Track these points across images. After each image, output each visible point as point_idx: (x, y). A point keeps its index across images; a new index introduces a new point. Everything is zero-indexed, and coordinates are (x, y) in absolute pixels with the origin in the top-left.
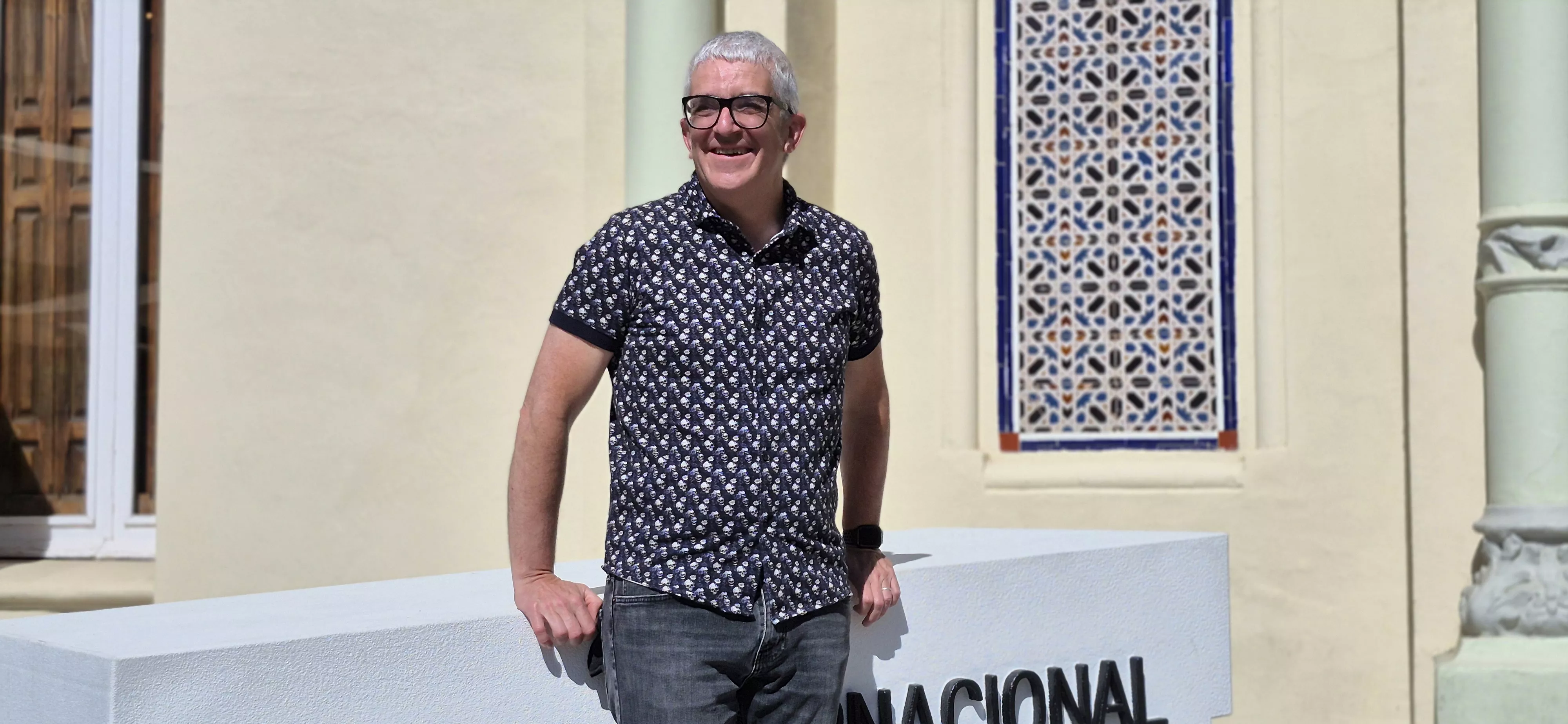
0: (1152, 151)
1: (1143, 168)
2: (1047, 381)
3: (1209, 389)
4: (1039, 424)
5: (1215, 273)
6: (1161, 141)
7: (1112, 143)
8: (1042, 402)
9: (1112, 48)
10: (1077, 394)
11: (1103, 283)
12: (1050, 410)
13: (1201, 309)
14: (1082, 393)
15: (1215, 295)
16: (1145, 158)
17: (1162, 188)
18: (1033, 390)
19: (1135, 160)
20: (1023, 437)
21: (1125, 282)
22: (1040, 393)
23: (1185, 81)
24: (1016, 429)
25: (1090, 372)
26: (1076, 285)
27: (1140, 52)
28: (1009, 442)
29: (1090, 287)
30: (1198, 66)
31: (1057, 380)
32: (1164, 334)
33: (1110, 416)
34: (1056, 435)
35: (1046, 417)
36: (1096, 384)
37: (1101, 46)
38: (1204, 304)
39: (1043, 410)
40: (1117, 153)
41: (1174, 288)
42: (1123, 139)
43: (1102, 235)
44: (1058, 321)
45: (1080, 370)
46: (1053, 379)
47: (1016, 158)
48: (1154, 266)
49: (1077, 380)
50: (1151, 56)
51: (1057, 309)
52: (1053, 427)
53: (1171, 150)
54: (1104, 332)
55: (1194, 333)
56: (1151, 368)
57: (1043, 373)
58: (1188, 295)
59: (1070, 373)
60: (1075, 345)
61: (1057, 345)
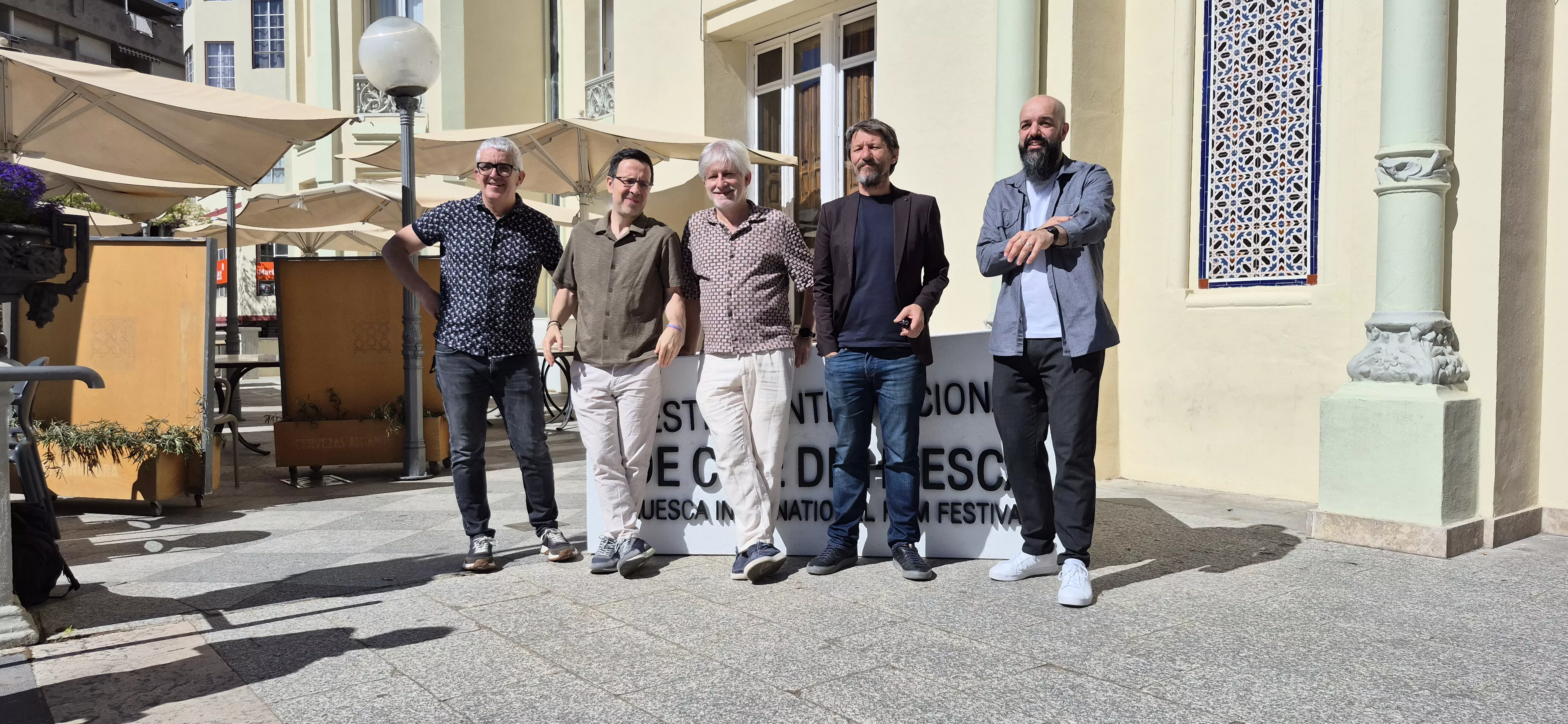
0: (1278, 127)
1: (1274, 136)
2: (1223, 252)
3: (1303, 253)
4: (1218, 274)
5: (1308, 190)
6: (1284, 121)
7: (1259, 124)
8: (1220, 263)
9: (1260, 73)
10: (1237, 258)
11: (1252, 199)
12: (1223, 267)
13: (1301, 210)
14: (1240, 257)
15: (1308, 202)
16: (1275, 131)
17: (1283, 146)
18: (1216, 257)
19: (1270, 133)
20: (1210, 281)
21: (1263, 197)
22: (1219, 258)
23: (1297, 87)
24: (1207, 277)
25: (1244, 246)
26: (1238, 201)
27: (1274, 73)
28: (1204, 284)
29: (1246, 202)
30: (1304, 78)
31: (1227, 251)
32: (1281, 224)
33: (1252, 269)
34: (1226, 279)
35: (1222, 270)
36: (1246, 252)
37: (1254, 72)
38: (1303, 207)
39: (1220, 266)
40: (1261, 129)
41: (1288, 200)
42: (1264, 121)
43: (1252, 174)
44: (1229, 221)
45: (1239, 245)
46: (1225, 250)
47: (1211, 137)
48: (1278, 188)
49: (1237, 250)
50: (1279, 75)
51: (1229, 214)
52: (1225, 275)
53: (1288, 125)
54: (1251, 225)
55: (1297, 223)
56: (1274, 243)
57: (1221, 248)
58: (1294, 203)
59: (1234, 248)
60: (1237, 232)
61: (1228, 233)
